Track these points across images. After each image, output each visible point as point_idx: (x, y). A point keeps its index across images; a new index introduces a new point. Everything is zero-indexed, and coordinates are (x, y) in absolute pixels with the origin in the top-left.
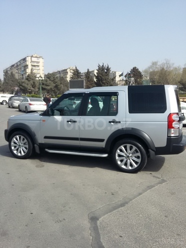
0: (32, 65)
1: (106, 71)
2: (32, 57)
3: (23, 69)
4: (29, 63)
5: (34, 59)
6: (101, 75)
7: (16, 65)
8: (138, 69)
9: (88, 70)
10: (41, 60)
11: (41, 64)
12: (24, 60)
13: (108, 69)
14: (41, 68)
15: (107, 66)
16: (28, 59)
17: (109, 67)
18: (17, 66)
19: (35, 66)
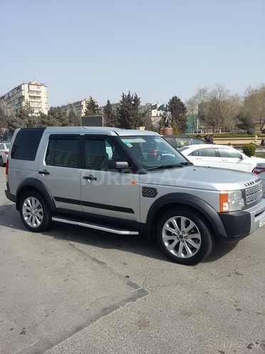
0: (30, 97)
1: (133, 103)
2: (30, 84)
3: (16, 103)
4: (25, 93)
5: (32, 88)
6: (126, 109)
7: (7, 97)
8: (179, 100)
9: (108, 102)
10: (43, 89)
11: (43, 95)
12: (19, 88)
13: (137, 100)
14: (43, 99)
15: (135, 95)
16: (25, 88)
17: (138, 97)
18: (9, 97)
19: (34, 97)
